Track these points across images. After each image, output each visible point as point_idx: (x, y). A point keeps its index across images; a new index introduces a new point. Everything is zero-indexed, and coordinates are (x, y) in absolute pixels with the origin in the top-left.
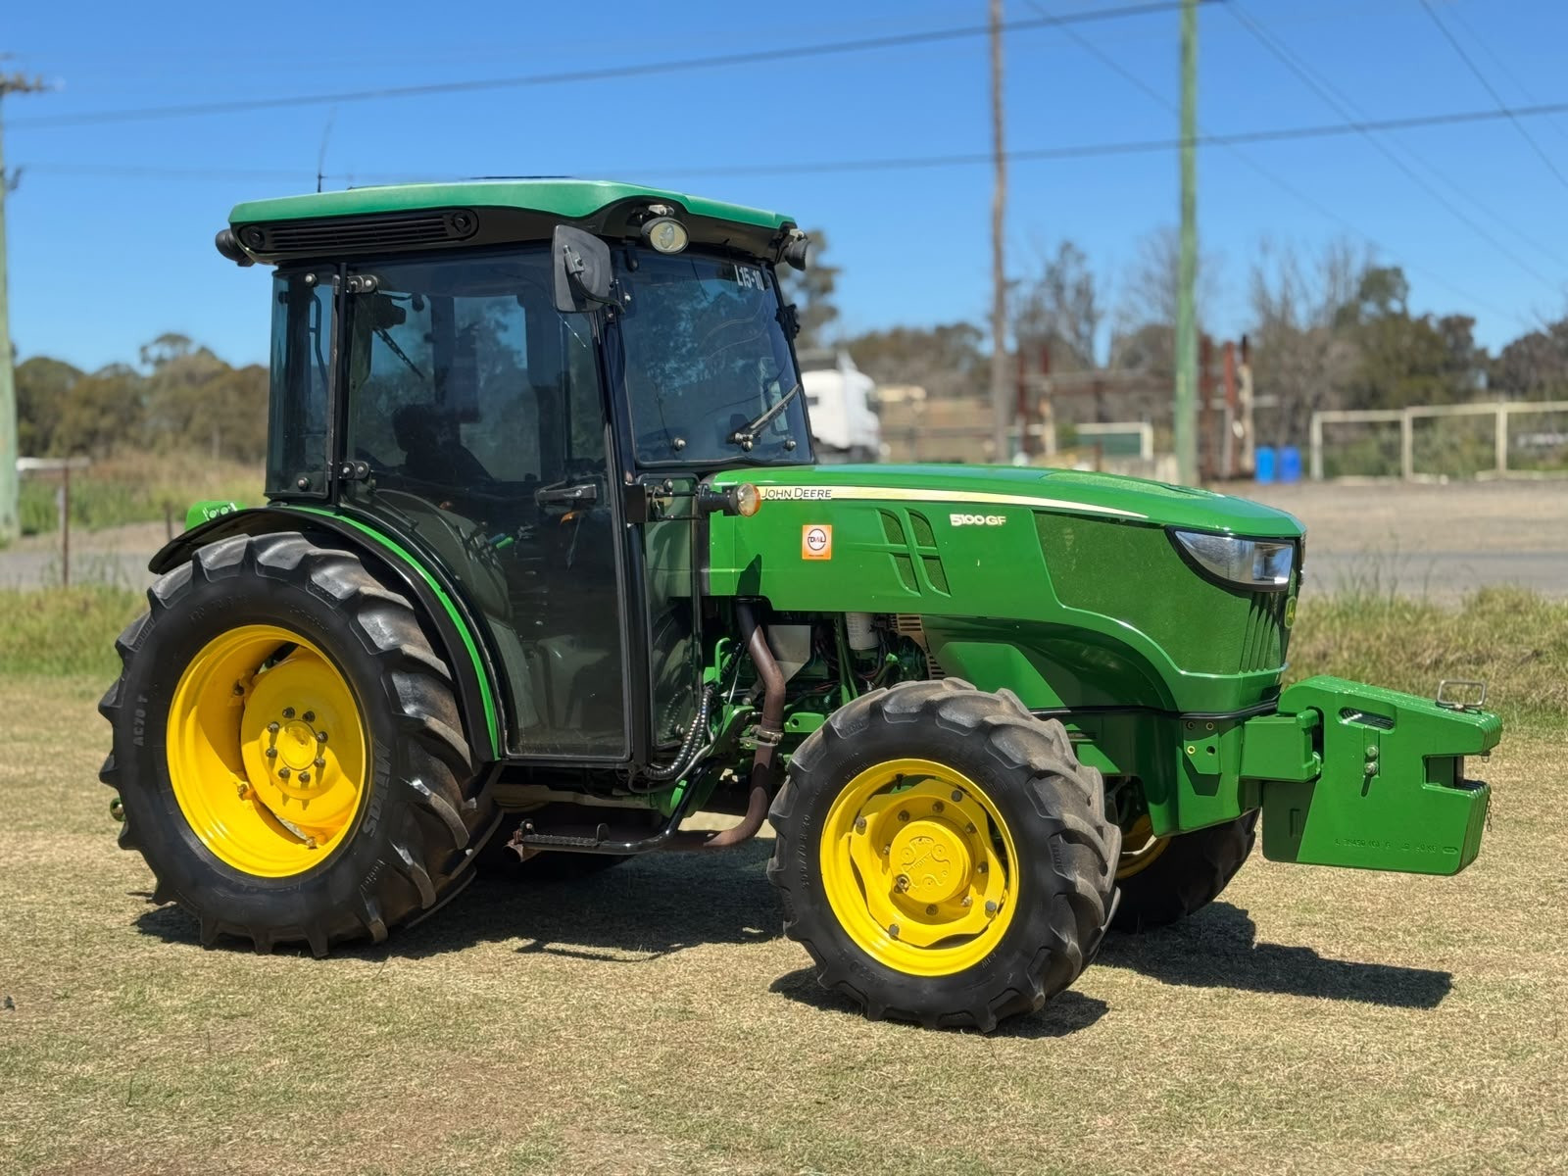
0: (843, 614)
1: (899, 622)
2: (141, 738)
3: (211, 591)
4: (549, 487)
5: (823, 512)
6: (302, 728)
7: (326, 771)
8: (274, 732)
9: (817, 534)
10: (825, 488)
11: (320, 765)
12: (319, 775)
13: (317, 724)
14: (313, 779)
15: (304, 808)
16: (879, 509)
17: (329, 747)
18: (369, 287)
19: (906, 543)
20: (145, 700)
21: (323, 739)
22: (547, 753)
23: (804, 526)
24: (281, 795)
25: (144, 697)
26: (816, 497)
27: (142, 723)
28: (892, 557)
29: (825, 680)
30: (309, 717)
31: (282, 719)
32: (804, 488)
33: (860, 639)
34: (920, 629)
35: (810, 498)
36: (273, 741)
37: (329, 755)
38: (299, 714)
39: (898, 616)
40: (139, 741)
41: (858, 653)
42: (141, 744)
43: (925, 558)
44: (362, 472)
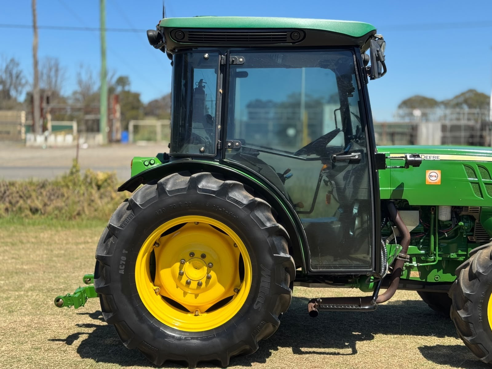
0: (438, 206)
1: (469, 209)
2: (123, 270)
3: (169, 200)
4: (337, 154)
5: (435, 165)
6: (199, 262)
7: (211, 281)
8: (182, 264)
9: (433, 174)
10: (436, 155)
11: (209, 278)
12: (207, 283)
13: (207, 260)
14: (204, 285)
15: (196, 298)
16: (463, 164)
17: (213, 270)
18: (241, 62)
19: (476, 178)
20: (127, 252)
21: (210, 266)
22: (332, 269)
23: (427, 171)
24: (183, 292)
25: (126, 250)
26: (432, 159)
27: (124, 263)
28: (470, 183)
29: (423, 233)
30: (203, 256)
31: (187, 257)
32: (425, 155)
33: (445, 216)
34: (478, 212)
35: (429, 159)
36: (181, 268)
37: (213, 274)
38: (198, 255)
39: (469, 207)
40: (122, 272)
41: (443, 222)
42: (123, 273)
43: (485, 184)
44: (238, 146)
